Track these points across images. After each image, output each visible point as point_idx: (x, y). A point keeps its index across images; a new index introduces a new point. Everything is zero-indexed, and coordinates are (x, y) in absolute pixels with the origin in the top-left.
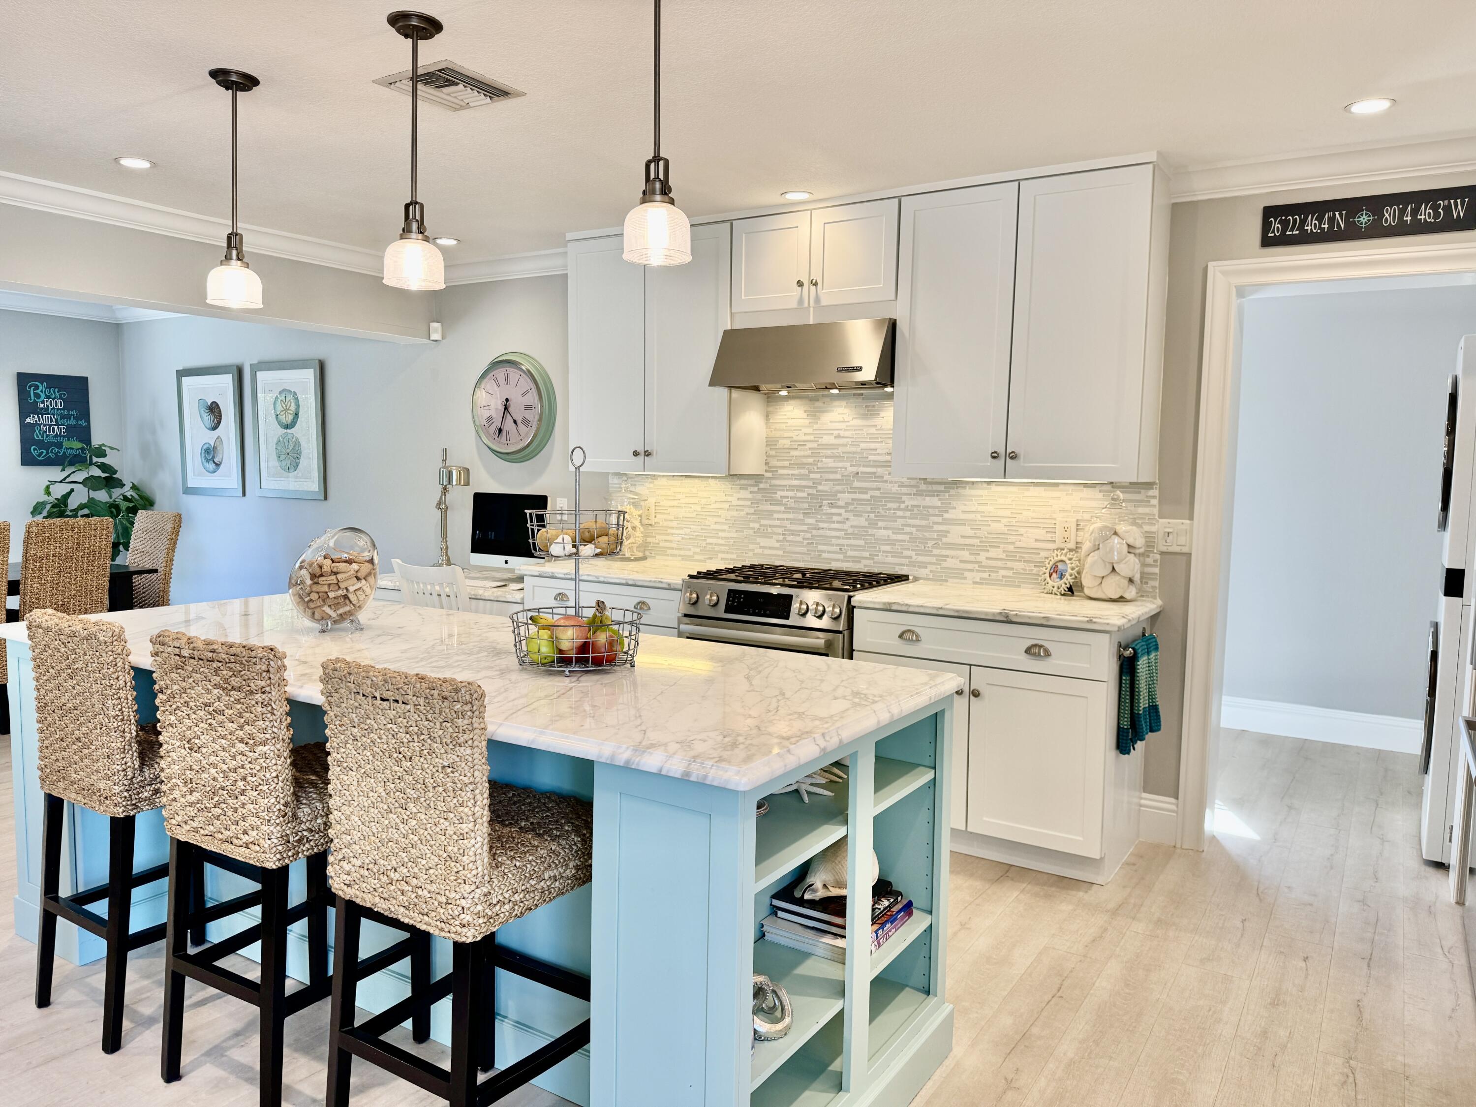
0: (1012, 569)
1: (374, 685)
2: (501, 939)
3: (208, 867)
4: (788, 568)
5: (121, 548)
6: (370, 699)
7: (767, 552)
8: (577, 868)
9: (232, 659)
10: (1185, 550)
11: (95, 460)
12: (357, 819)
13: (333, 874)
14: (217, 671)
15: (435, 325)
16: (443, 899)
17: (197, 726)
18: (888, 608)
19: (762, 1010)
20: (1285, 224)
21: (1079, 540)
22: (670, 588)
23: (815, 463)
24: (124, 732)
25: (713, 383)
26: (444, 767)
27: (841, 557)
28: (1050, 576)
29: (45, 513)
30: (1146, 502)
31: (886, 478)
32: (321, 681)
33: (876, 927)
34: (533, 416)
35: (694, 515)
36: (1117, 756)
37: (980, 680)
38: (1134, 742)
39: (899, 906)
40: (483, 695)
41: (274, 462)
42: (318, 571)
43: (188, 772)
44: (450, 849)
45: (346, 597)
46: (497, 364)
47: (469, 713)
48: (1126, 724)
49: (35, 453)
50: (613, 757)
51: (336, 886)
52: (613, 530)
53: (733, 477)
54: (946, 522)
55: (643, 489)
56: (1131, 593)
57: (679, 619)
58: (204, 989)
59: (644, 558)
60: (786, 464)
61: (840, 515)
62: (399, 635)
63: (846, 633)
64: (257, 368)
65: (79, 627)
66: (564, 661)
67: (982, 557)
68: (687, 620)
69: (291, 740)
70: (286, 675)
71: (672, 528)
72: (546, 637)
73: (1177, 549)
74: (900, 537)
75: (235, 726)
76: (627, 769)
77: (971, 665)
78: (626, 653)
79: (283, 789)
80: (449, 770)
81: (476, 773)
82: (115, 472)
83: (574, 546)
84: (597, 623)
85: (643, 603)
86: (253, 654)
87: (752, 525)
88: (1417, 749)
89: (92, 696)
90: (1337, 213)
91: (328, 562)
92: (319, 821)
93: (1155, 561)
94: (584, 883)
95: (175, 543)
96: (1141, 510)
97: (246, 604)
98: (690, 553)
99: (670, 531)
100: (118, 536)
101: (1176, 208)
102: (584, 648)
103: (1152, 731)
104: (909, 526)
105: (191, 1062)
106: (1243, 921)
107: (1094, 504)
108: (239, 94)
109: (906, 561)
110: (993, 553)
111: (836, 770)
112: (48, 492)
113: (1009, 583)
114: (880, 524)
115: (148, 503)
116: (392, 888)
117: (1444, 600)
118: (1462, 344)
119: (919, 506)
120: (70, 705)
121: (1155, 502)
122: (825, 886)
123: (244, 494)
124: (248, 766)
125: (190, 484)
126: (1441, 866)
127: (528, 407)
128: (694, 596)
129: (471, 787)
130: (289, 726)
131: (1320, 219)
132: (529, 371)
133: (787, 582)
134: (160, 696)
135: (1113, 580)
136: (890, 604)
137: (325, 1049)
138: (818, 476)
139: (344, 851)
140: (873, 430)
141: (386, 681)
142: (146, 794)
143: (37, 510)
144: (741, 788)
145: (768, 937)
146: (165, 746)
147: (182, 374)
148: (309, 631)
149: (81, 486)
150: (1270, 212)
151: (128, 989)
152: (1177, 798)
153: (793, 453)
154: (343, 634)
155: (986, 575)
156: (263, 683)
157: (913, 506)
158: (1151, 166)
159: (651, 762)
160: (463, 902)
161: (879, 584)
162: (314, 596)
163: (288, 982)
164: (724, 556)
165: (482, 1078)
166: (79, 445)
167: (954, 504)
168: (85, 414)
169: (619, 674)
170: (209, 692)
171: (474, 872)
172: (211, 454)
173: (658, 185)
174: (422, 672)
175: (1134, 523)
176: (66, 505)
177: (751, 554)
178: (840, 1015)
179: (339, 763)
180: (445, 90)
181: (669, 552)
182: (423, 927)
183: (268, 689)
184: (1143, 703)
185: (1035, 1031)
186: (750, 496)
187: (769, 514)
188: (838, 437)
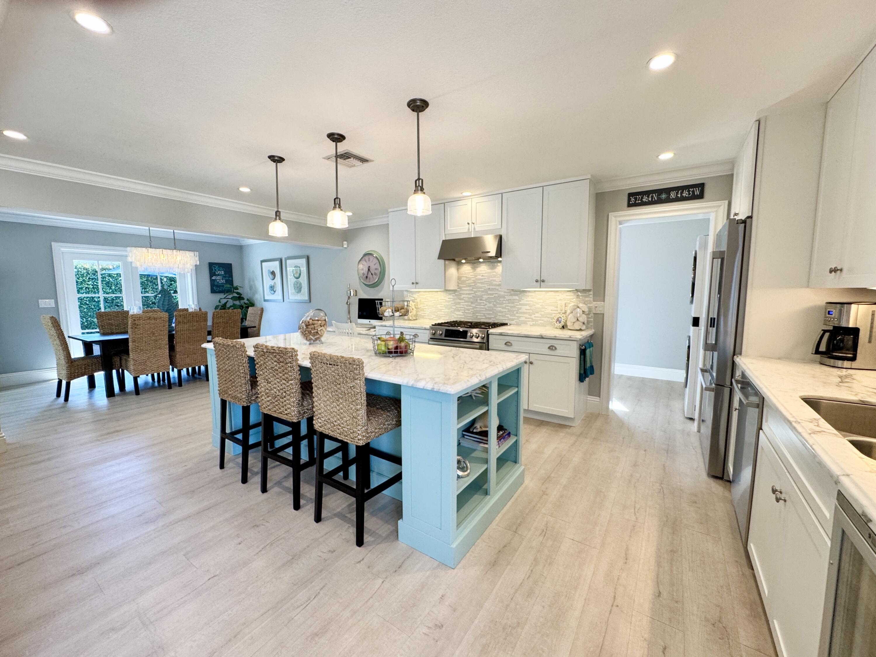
0: (543, 320)
1: (327, 360)
2: (372, 445)
3: (275, 423)
4: (466, 322)
5: (244, 320)
6: (326, 364)
7: (459, 316)
8: (396, 421)
9: (280, 352)
10: (602, 312)
11: (235, 291)
12: (322, 405)
13: (315, 423)
14: (275, 356)
15: (345, 242)
16: (352, 431)
17: (269, 375)
18: (501, 334)
19: (460, 468)
20: (636, 199)
21: (566, 310)
22: (425, 329)
23: (475, 285)
24: (245, 377)
25: (439, 258)
26: (351, 387)
27: (484, 317)
28: (556, 322)
29: (219, 309)
30: (588, 296)
31: (500, 290)
32: (310, 359)
33: (498, 440)
34: (378, 272)
35: (433, 304)
36: (579, 383)
37: (533, 358)
38: (585, 378)
39: (506, 434)
40: (363, 363)
41: (294, 291)
42: (308, 324)
43: (267, 391)
44: (354, 414)
45: (317, 332)
46: (365, 255)
47: (359, 369)
48: (582, 372)
49: (215, 289)
50: (407, 383)
51: (316, 427)
52: (406, 307)
53: (446, 290)
54: (520, 304)
55: (415, 296)
56: (584, 327)
57: (429, 340)
58: (274, 463)
59: (416, 319)
60: (465, 286)
61: (483, 303)
62: (335, 345)
63: (486, 343)
64: (286, 259)
65: (230, 343)
66: (390, 352)
67: (533, 316)
68: (431, 340)
69: (301, 379)
70: (298, 357)
71: (426, 309)
72: (384, 344)
73: (599, 312)
74: (505, 310)
75: (282, 375)
76: (412, 387)
77: (529, 353)
78: (411, 350)
79: (298, 396)
80: (353, 388)
81: (362, 389)
82: (242, 295)
83: (393, 313)
84: (401, 339)
85: (416, 334)
86: (287, 350)
87: (453, 307)
88: (683, 380)
89: (235, 366)
90: (654, 195)
91: (311, 321)
92: (310, 406)
93: (592, 316)
94: (399, 426)
95: (261, 318)
96: (587, 299)
97: (285, 336)
98: (432, 317)
99: (425, 310)
100: (243, 316)
101: (597, 194)
102: (397, 348)
103: (591, 374)
104: (508, 306)
105: (270, 487)
106: (623, 438)
107: (571, 297)
108: (278, 164)
109: (507, 318)
110: (537, 315)
111: (484, 388)
112: (220, 302)
113: (543, 325)
114: (498, 306)
115: (252, 305)
116: (335, 427)
117: (692, 328)
118: (698, 239)
119: (511, 299)
120: (228, 369)
121: (591, 296)
122: (481, 427)
123: (284, 301)
124: (286, 388)
125: (266, 298)
126: (692, 419)
127: (376, 269)
128: (434, 332)
129: (360, 393)
130: (299, 374)
131: (648, 197)
132: (376, 257)
133: (466, 326)
134: (257, 365)
135: (578, 323)
136: (501, 333)
137: (314, 482)
138: (475, 290)
139: (319, 415)
140: (494, 273)
141: (331, 358)
142: (253, 398)
143: (216, 308)
144: (452, 393)
145: (461, 444)
146: (259, 382)
147: (262, 262)
148: (305, 344)
149: (230, 300)
150: (630, 195)
151: (249, 463)
152: (600, 397)
153: (467, 282)
154: (316, 345)
155: (534, 323)
156: (290, 360)
157: (509, 299)
158: (588, 180)
159: (421, 385)
160: (359, 432)
161: (497, 326)
162: (307, 332)
163: (301, 460)
164: (444, 318)
165: (366, 491)
166: (229, 286)
167: (523, 298)
168: (231, 276)
169: (408, 357)
170: (273, 363)
171: (362, 422)
172: (272, 288)
173: (419, 188)
174: (343, 355)
175: (584, 303)
176: (226, 306)
177: (453, 317)
178: (486, 470)
179: (316, 386)
180: (347, 160)
181: (425, 317)
182: (346, 440)
183: (292, 362)
184: (588, 365)
185: (552, 475)
186: (452, 297)
187: (459, 303)
188: (483, 276)
